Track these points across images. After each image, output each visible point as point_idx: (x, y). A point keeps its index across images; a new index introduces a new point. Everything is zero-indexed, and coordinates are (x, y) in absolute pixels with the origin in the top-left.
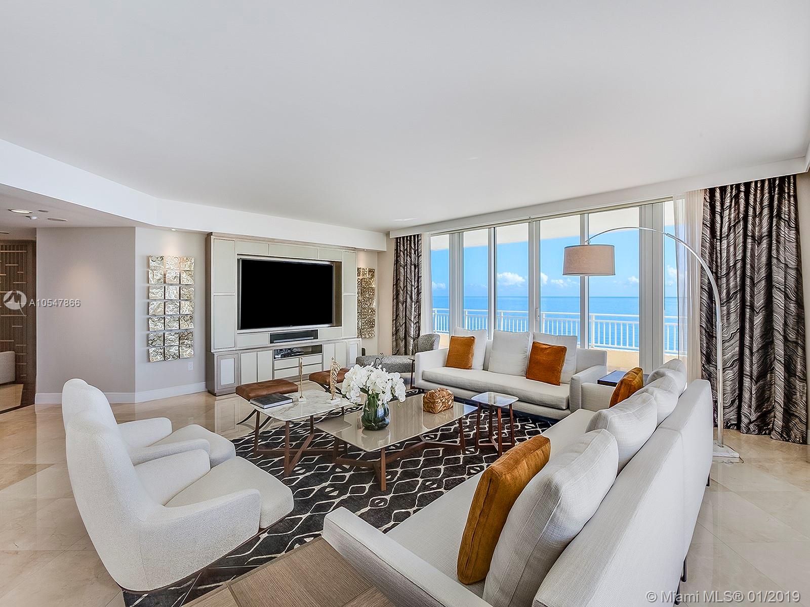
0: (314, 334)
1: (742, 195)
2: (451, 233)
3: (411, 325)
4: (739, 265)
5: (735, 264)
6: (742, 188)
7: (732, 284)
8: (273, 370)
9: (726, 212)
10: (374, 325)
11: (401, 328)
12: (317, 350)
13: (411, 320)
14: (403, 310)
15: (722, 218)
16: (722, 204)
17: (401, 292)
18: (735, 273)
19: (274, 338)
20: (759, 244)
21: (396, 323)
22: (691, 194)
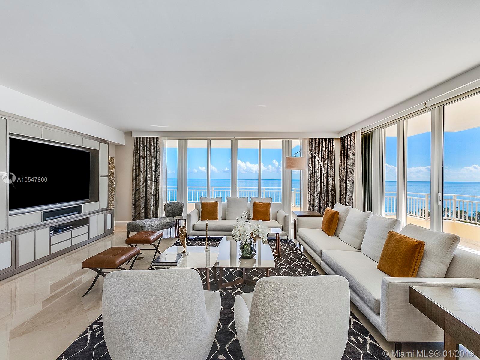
0: (79, 209)
1: (321, 142)
2: (180, 139)
3: (151, 197)
4: (320, 168)
5: (319, 168)
6: (321, 140)
7: (318, 175)
8: (50, 245)
9: (317, 148)
10: (114, 199)
11: (142, 200)
12: (85, 222)
13: (152, 194)
14: (143, 188)
15: (315, 149)
16: (315, 144)
17: (142, 175)
18: (319, 171)
19: (46, 216)
20: (325, 161)
21: (135, 196)
22: (304, 139)
